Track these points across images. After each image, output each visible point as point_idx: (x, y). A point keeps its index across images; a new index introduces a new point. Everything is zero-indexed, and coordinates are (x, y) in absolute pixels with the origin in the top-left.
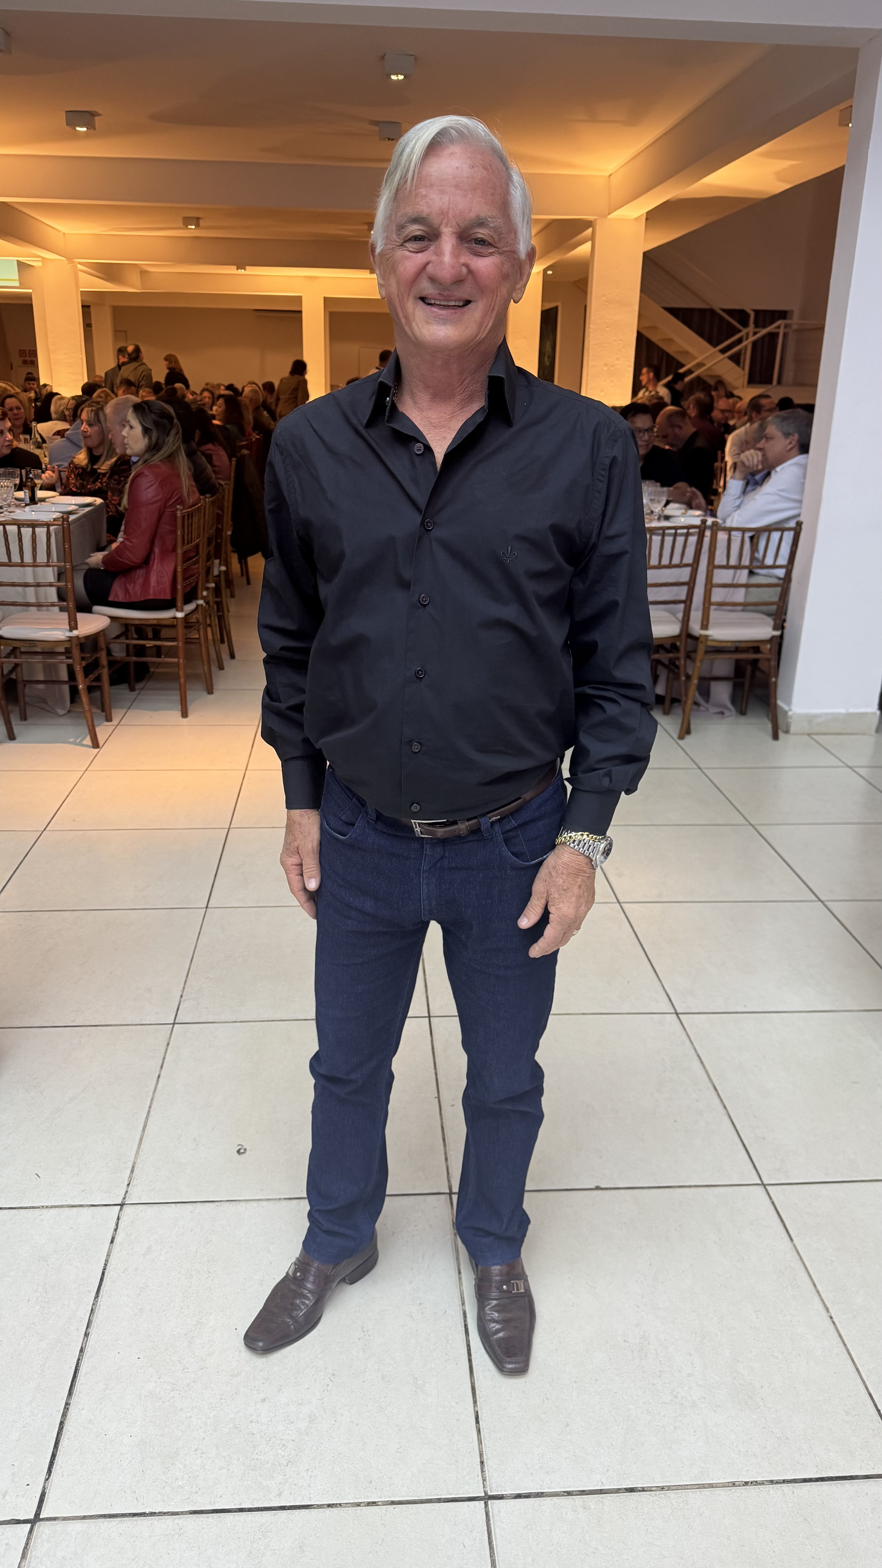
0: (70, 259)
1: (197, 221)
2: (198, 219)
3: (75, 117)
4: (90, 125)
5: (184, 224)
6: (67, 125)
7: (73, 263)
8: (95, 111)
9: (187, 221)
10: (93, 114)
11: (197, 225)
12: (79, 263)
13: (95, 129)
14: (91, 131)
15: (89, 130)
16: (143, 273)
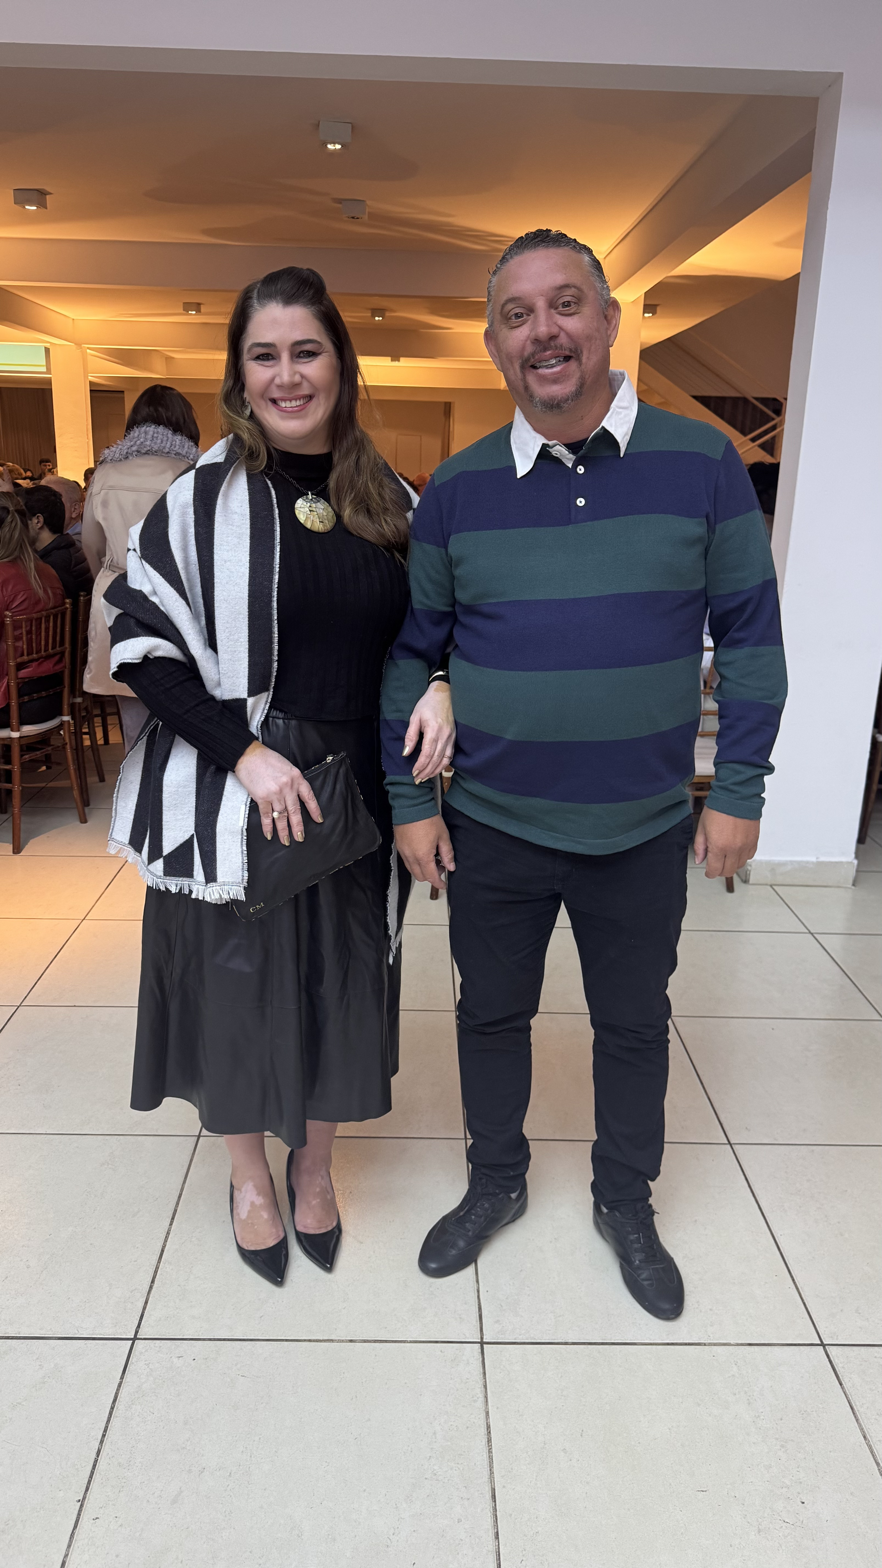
0: (78, 344)
1: (197, 307)
2: (199, 304)
3: (23, 196)
4: (42, 204)
5: (184, 310)
6: (15, 204)
7: (81, 348)
8: (44, 190)
9: (187, 307)
10: (42, 193)
11: (198, 311)
12: (88, 348)
13: (46, 208)
14: (43, 210)
15: (39, 209)
16: (169, 359)
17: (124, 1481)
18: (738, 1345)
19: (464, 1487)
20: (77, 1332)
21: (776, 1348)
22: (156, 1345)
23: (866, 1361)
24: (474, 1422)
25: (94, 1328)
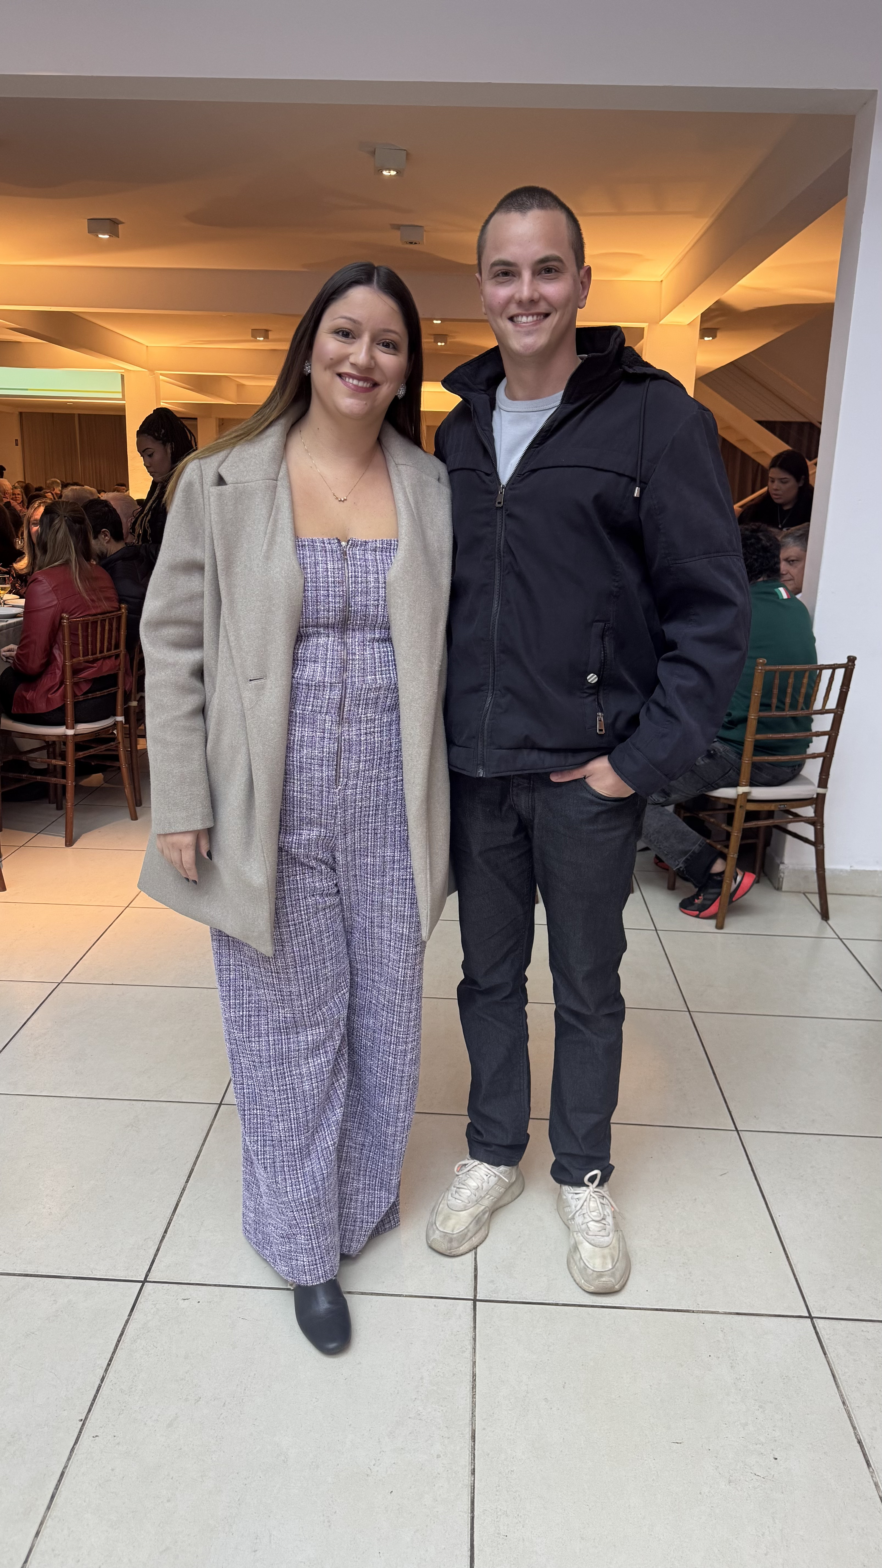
0: (152, 371)
1: (266, 333)
2: (267, 331)
3: (96, 225)
4: (114, 233)
5: (252, 337)
6: (89, 233)
7: (154, 374)
8: (116, 219)
9: (255, 333)
10: (115, 223)
11: (266, 337)
12: (161, 374)
13: (118, 237)
14: (115, 239)
15: (111, 238)
16: (240, 386)
17: (124, 1405)
18: (725, 1313)
19: (447, 1427)
20: (91, 1273)
21: (763, 1318)
22: (164, 1288)
23: (853, 1334)
24: (461, 1371)
25: (108, 1270)
